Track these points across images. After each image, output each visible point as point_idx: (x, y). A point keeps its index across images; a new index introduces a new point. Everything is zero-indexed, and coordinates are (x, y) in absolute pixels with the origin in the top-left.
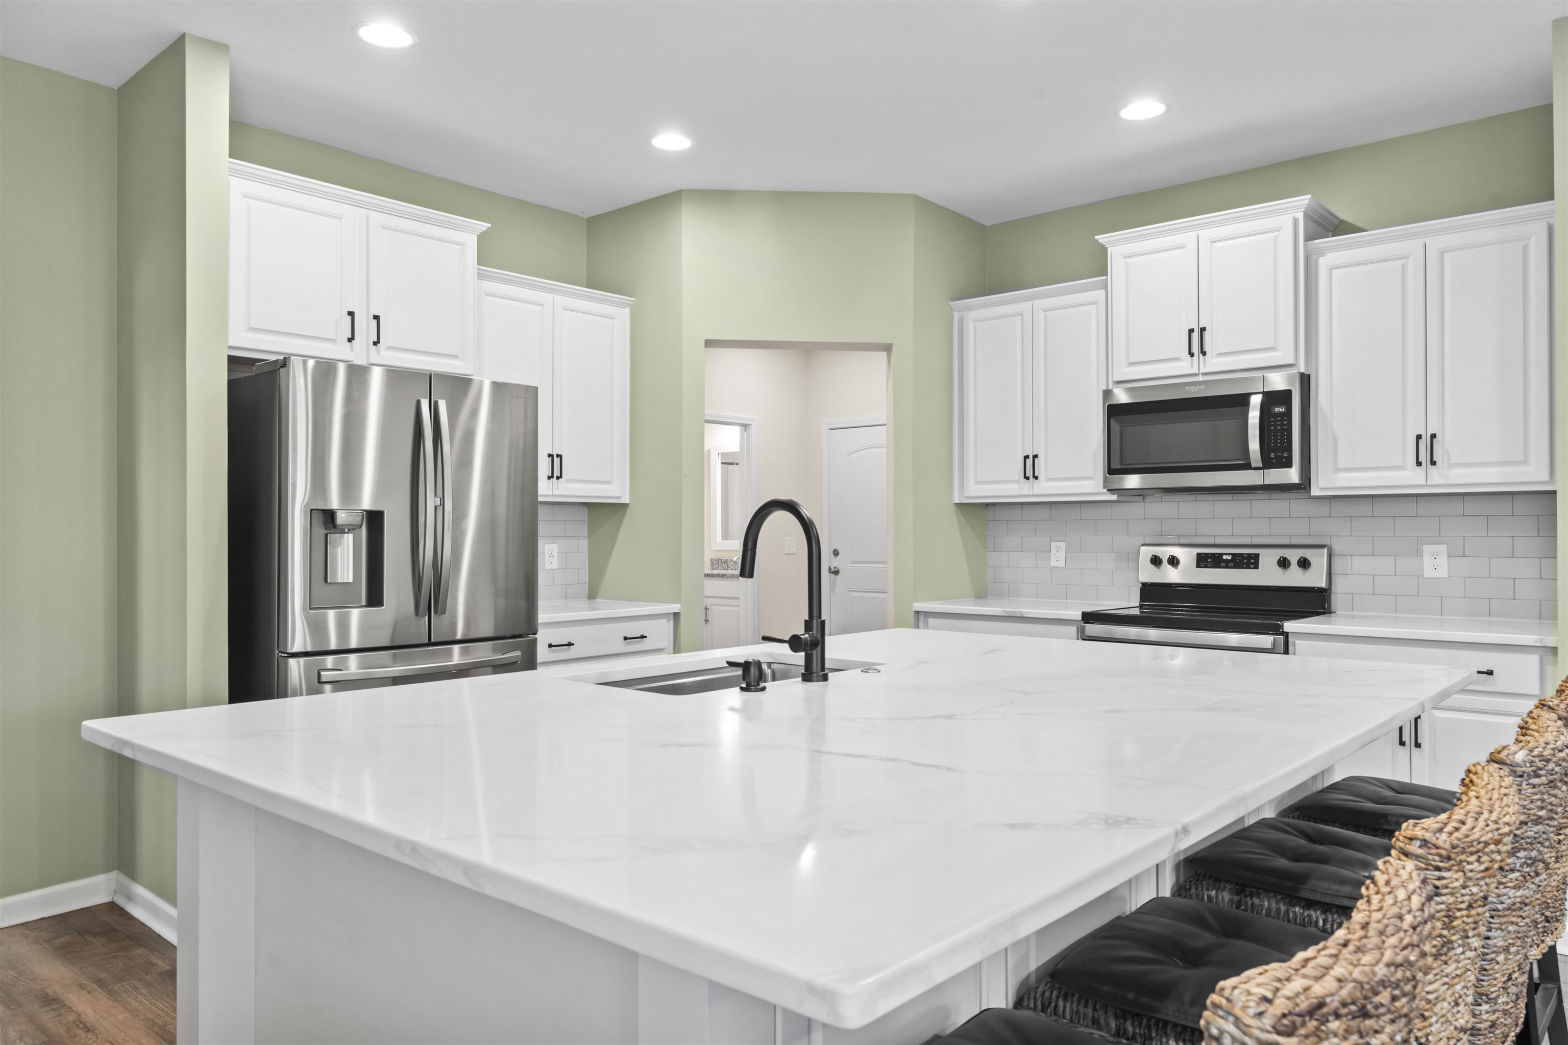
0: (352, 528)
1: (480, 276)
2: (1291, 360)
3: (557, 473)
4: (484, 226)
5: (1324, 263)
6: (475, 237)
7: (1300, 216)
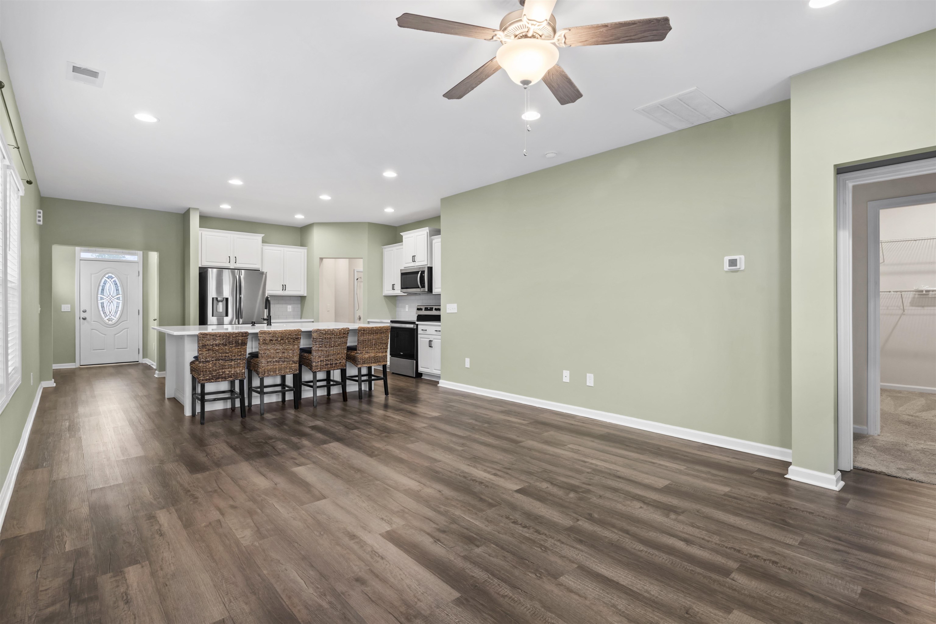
0: (222, 301)
1: (262, 245)
2: (426, 264)
3: (284, 289)
4: (263, 235)
5: (434, 242)
6: (261, 238)
7: (428, 231)
